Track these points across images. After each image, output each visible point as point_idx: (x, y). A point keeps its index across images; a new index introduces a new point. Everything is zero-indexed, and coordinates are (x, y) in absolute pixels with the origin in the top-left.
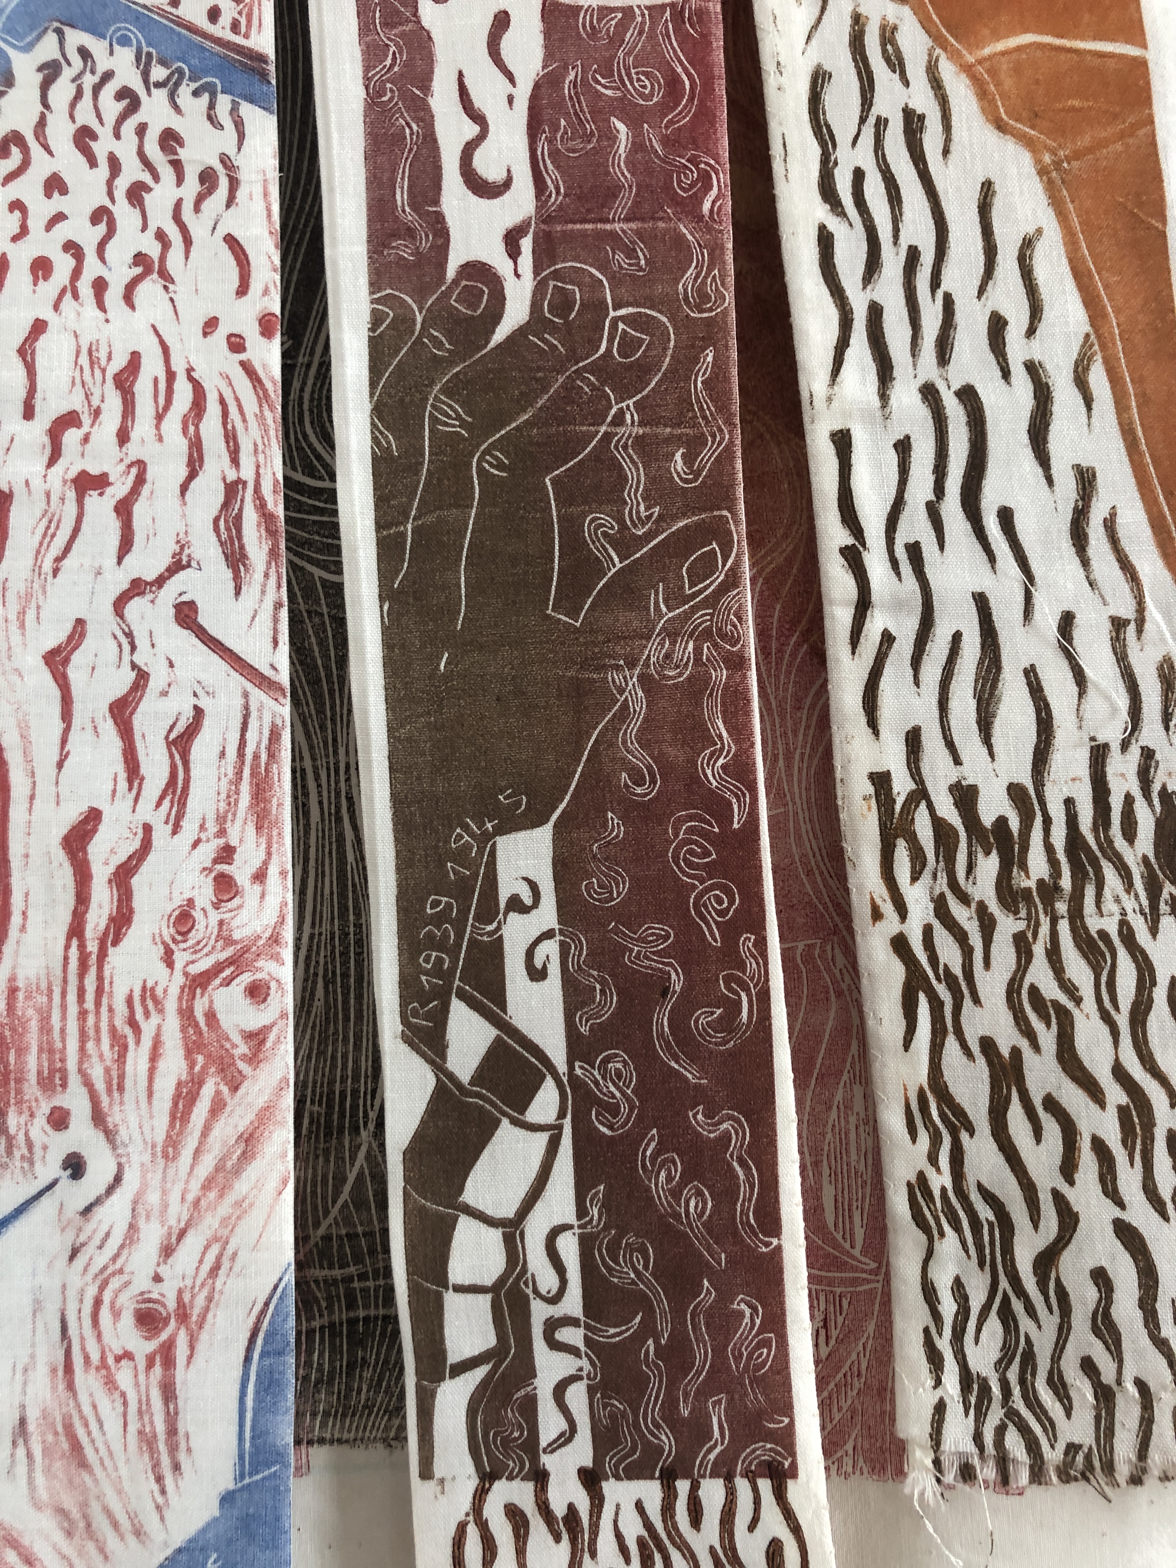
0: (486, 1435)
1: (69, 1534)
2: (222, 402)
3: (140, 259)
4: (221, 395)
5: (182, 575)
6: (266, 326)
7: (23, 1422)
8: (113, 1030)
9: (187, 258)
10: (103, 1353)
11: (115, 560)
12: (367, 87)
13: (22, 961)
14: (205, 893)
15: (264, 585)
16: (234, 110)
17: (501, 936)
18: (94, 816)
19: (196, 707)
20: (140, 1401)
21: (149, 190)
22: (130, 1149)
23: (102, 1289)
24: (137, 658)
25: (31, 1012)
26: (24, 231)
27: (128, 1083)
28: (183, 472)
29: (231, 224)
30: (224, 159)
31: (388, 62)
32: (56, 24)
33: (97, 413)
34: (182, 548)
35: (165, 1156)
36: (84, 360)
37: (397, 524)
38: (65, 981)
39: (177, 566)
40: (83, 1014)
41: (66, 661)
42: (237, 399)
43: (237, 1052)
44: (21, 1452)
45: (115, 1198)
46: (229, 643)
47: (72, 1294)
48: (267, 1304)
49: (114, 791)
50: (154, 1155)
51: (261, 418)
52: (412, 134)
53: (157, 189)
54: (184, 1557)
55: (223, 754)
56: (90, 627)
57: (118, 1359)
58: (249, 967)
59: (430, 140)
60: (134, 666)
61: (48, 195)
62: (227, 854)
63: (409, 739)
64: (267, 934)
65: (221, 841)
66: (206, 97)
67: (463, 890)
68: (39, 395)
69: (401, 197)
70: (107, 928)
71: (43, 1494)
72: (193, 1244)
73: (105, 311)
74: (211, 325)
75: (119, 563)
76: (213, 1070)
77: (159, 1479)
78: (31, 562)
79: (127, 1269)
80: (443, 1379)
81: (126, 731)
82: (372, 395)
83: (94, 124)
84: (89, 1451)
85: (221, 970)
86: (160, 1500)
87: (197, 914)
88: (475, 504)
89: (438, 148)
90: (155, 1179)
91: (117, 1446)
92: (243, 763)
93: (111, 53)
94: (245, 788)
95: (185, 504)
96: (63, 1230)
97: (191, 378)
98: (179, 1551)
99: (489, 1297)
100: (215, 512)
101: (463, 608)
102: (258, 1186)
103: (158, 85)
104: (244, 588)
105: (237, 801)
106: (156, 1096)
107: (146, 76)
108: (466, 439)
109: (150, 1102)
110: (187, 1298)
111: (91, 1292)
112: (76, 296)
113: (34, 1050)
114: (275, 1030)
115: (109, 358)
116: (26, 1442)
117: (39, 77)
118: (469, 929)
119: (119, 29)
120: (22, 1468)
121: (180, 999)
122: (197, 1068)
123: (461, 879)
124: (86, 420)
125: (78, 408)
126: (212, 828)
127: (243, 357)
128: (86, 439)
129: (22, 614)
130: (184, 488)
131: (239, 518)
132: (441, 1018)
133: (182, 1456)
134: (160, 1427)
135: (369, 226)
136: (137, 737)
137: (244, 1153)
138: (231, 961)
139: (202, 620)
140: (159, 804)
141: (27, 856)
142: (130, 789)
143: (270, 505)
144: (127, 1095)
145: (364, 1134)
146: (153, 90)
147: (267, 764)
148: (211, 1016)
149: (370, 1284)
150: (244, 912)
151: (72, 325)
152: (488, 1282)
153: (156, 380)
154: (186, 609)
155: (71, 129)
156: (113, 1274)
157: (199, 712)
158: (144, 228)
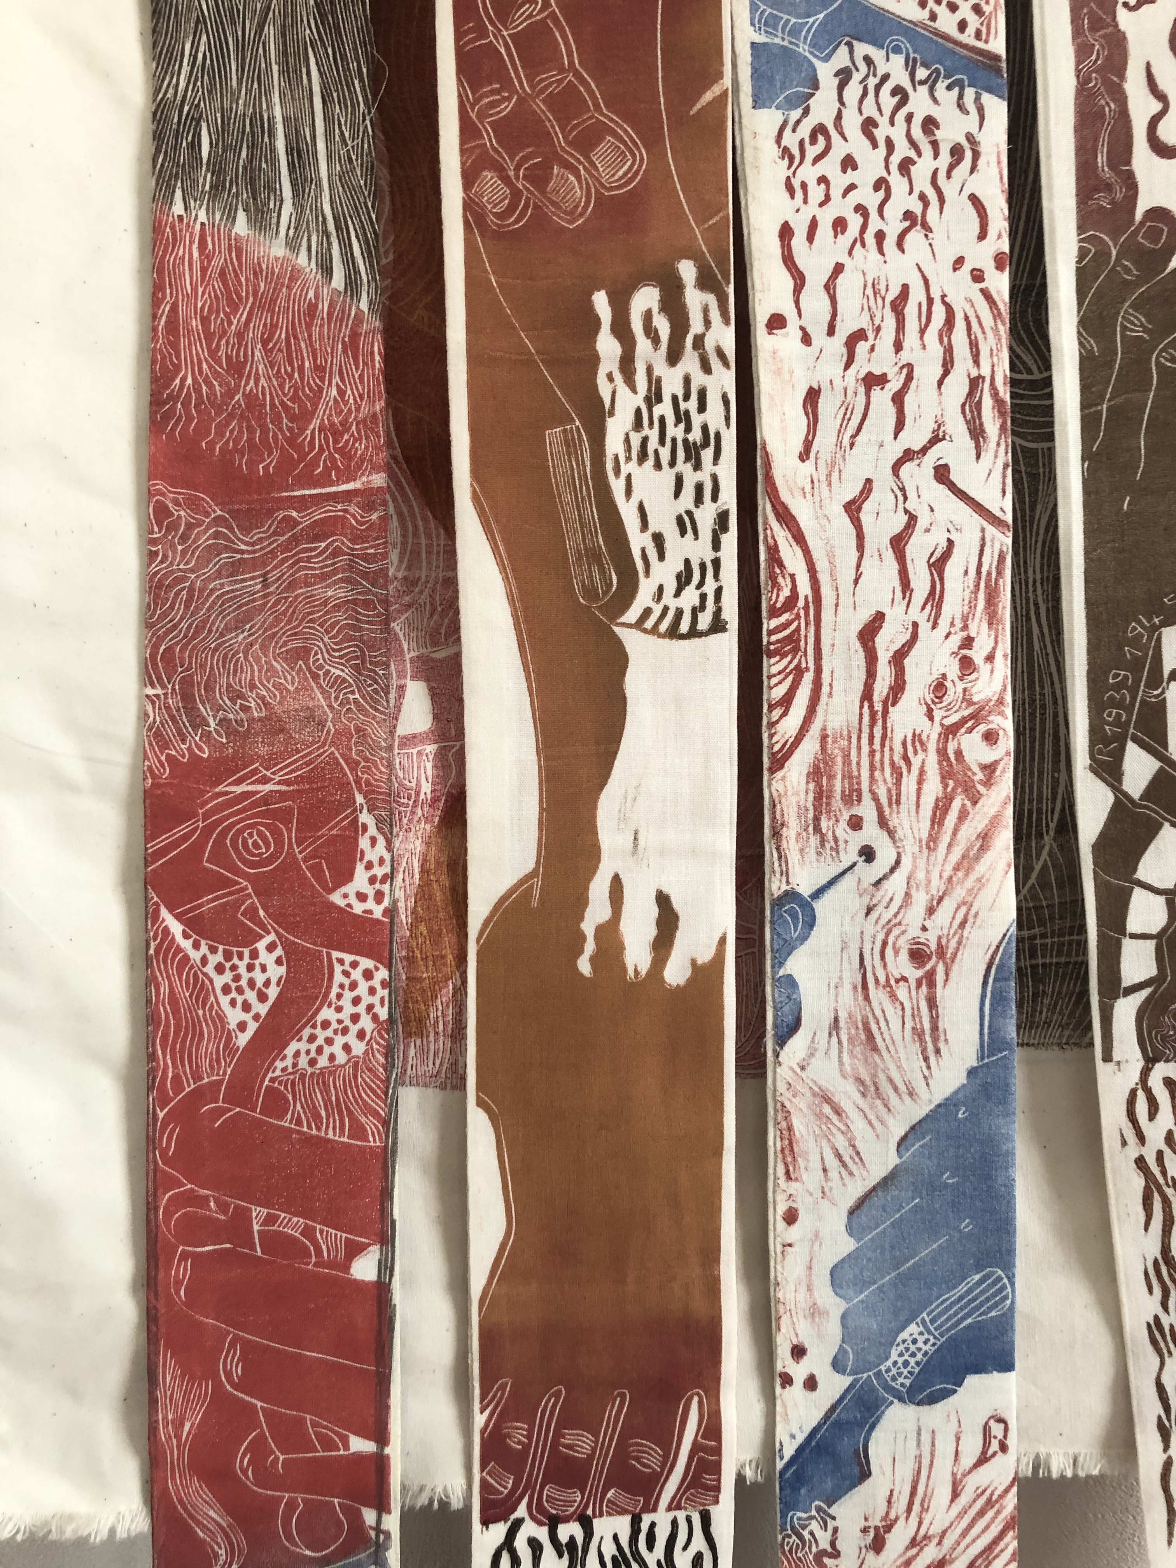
0: (1150, 1033)
1: (864, 1095)
2: (967, 318)
3: (908, 215)
4: (966, 315)
5: (939, 445)
6: (999, 262)
7: (836, 1020)
8: (892, 763)
9: (941, 213)
10: (887, 976)
11: (892, 436)
12: (1078, 77)
13: (830, 717)
14: (953, 670)
15: (997, 451)
16: (977, 99)
17: (1164, 699)
18: (879, 618)
19: (949, 540)
20: (913, 1009)
21: (914, 163)
22: (905, 843)
23: (887, 935)
24: (908, 505)
25: (837, 751)
26: (827, 198)
27: (903, 799)
28: (940, 371)
29: (975, 185)
30: (970, 137)
31: (1094, 57)
32: (847, 39)
33: (878, 329)
34: (939, 426)
35: (929, 848)
36: (869, 291)
37: (1096, 405)
38: (860, 730)
39: (935, 439)
40: (872, 753)
41: (860, 508)
42: (978, 317)
43: (976, 778)
44: (834, 1039)
45: (896, 875)
46: (972, 493)
47: (867, 938)
48: (998, 947)
49: (893, 600)
50: (921, 847)
51: (996, 330)
52: (1110, 111)
53: (920, 161)
54: (942, 1110)
55: (966, 572)
56: (875, 485)
57: (897, 981)
58: (984, 720)
59: (1124, 116)
60: (906, 511)
61: (844, 171)
62: (968, 642)
63: (1100, 559)
64: (995, 698)
65: (964, 634)
66: (957, 89)
67: (1136, 666)
68: (838, 318)
69: (1101, 160)
70: (888, 694)
71: (848, 1068)
72: (948, 905)
73: (883, 255)
74: (959, 262)
75: (895, 438)
76: (959, 790)
77: (926, 1059)
78: (834, 440)
79: (903, 922)
80: (1118, 997)
81: (901, 558)
82: (1079, 311)
83: (875, 115)
84: (879, 1040)
85: (966, 723)
86: (926, 1073)
87: (948, 684)
88: (1153, 388)
89: (1130, 121)
90: (922, 863)
91: (897, 1037)
92: (980, 579)
93: (888, 60)
94: (981, 596)
95: (941, 394)
96: (861, 896)
97: (944, 303)
98: (939, 1106)
99: (1154, 942)
100: (963, 400)
101: (1142, 465)
102: (991, 868)
103: (922, 83)
104: (983, 454)
105: (975, 606)
106: (921, 807)
107: (912, 75)
108: (1147, 341)
109: (917, 812)
110: (944, 942)
111: (881, 937)
112: (863, 245)
113: (839, 777)
114: (1002, 763)
115: (887, 290)
116: (837, 1034)
117: (836, 81)
118: (1140, 693)
119: (893, 41)
120: (834, 1051)
121: (938, 741)
122: (949, 789)
123: (1135, 658)
124: (871, 335)
125: (865, 326)
126: (959, 624)
127: (982, 285)
128: (872, 349)
129: (829, 475)
130: (940, 383)
131: (979, 403)
132: (1119, 755)
133: (941, 1045)
134: (927, 1026)
135: (1077, 184)
136: (908, 561)
137: (982, 846)
138: (972, 716)
139: (953, 477)
140: (923, 608)
141: (833, 645)
142: (904, 598)
143: (1001, 394)
144: (901, 806)
145: (1046, 838)
146: (918, 87)
147: (996, 579)
148: (959, 754)
149: (1049, 941)
150: (979, 682)
151: (861, 266)
152: (1154, 931)
153: (920, 304)
154: (942, 470)
155: (860, 120)
156: (895, 925)
157: (950, 542)
158: (911, 193)
